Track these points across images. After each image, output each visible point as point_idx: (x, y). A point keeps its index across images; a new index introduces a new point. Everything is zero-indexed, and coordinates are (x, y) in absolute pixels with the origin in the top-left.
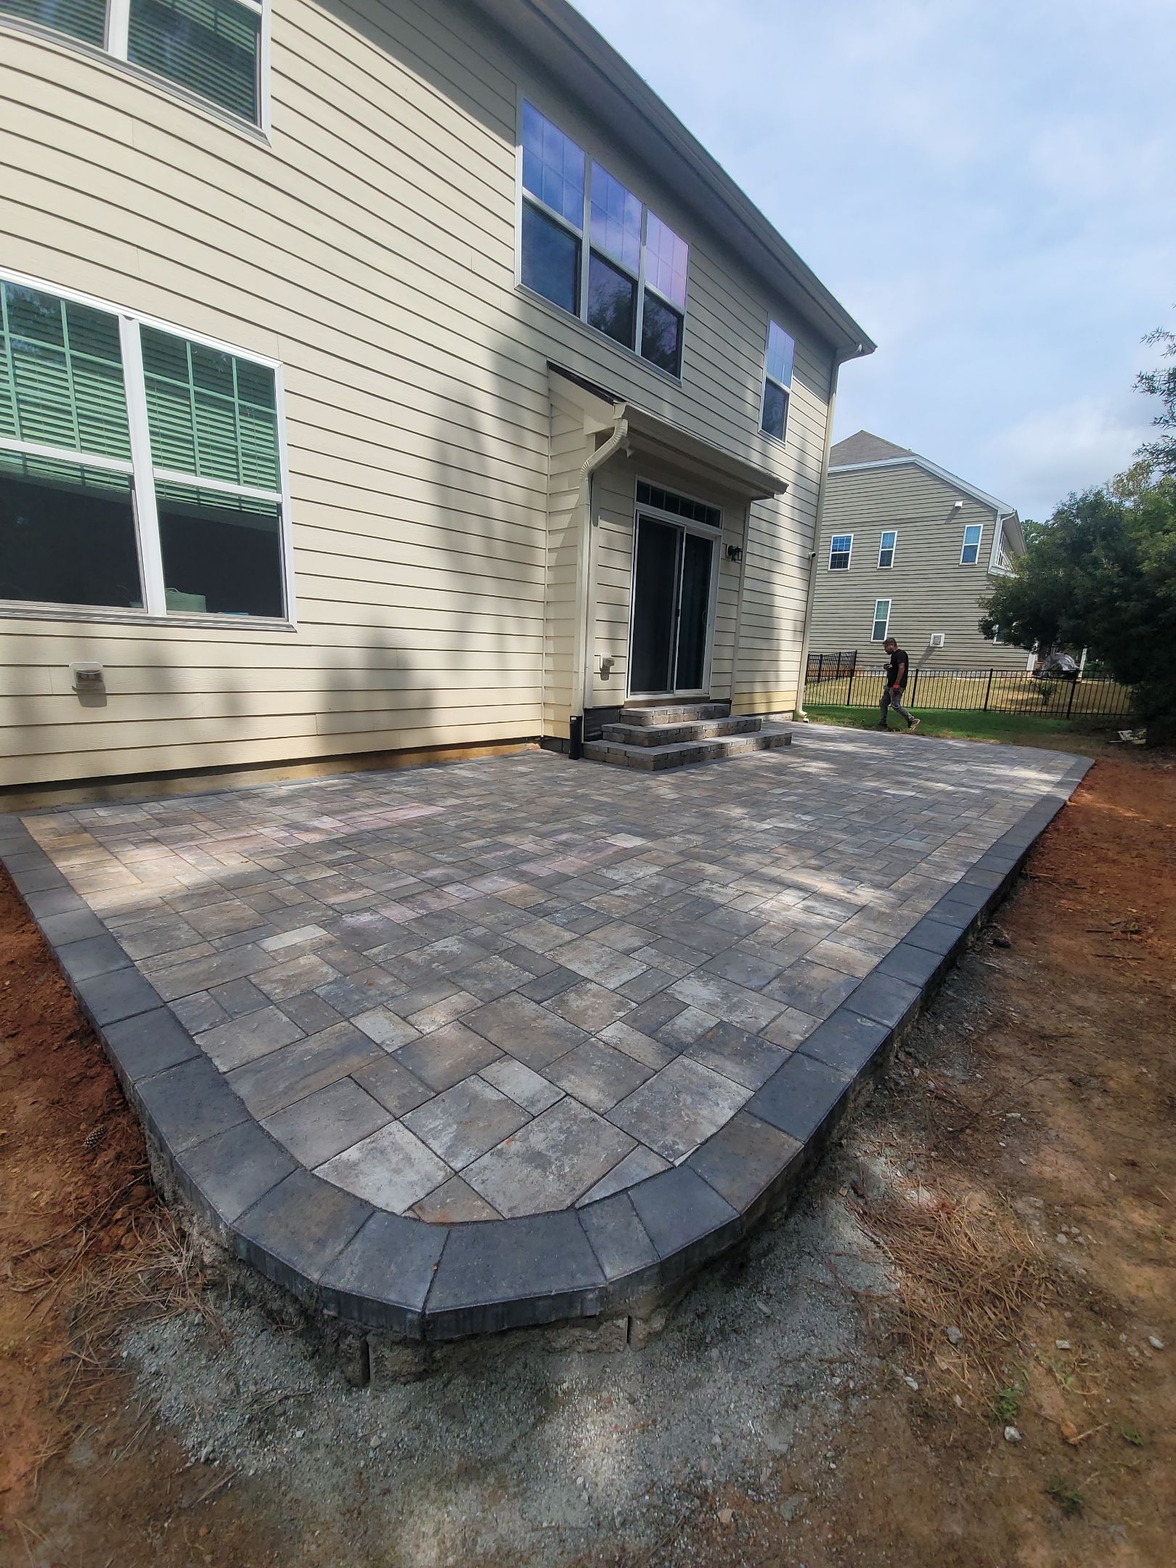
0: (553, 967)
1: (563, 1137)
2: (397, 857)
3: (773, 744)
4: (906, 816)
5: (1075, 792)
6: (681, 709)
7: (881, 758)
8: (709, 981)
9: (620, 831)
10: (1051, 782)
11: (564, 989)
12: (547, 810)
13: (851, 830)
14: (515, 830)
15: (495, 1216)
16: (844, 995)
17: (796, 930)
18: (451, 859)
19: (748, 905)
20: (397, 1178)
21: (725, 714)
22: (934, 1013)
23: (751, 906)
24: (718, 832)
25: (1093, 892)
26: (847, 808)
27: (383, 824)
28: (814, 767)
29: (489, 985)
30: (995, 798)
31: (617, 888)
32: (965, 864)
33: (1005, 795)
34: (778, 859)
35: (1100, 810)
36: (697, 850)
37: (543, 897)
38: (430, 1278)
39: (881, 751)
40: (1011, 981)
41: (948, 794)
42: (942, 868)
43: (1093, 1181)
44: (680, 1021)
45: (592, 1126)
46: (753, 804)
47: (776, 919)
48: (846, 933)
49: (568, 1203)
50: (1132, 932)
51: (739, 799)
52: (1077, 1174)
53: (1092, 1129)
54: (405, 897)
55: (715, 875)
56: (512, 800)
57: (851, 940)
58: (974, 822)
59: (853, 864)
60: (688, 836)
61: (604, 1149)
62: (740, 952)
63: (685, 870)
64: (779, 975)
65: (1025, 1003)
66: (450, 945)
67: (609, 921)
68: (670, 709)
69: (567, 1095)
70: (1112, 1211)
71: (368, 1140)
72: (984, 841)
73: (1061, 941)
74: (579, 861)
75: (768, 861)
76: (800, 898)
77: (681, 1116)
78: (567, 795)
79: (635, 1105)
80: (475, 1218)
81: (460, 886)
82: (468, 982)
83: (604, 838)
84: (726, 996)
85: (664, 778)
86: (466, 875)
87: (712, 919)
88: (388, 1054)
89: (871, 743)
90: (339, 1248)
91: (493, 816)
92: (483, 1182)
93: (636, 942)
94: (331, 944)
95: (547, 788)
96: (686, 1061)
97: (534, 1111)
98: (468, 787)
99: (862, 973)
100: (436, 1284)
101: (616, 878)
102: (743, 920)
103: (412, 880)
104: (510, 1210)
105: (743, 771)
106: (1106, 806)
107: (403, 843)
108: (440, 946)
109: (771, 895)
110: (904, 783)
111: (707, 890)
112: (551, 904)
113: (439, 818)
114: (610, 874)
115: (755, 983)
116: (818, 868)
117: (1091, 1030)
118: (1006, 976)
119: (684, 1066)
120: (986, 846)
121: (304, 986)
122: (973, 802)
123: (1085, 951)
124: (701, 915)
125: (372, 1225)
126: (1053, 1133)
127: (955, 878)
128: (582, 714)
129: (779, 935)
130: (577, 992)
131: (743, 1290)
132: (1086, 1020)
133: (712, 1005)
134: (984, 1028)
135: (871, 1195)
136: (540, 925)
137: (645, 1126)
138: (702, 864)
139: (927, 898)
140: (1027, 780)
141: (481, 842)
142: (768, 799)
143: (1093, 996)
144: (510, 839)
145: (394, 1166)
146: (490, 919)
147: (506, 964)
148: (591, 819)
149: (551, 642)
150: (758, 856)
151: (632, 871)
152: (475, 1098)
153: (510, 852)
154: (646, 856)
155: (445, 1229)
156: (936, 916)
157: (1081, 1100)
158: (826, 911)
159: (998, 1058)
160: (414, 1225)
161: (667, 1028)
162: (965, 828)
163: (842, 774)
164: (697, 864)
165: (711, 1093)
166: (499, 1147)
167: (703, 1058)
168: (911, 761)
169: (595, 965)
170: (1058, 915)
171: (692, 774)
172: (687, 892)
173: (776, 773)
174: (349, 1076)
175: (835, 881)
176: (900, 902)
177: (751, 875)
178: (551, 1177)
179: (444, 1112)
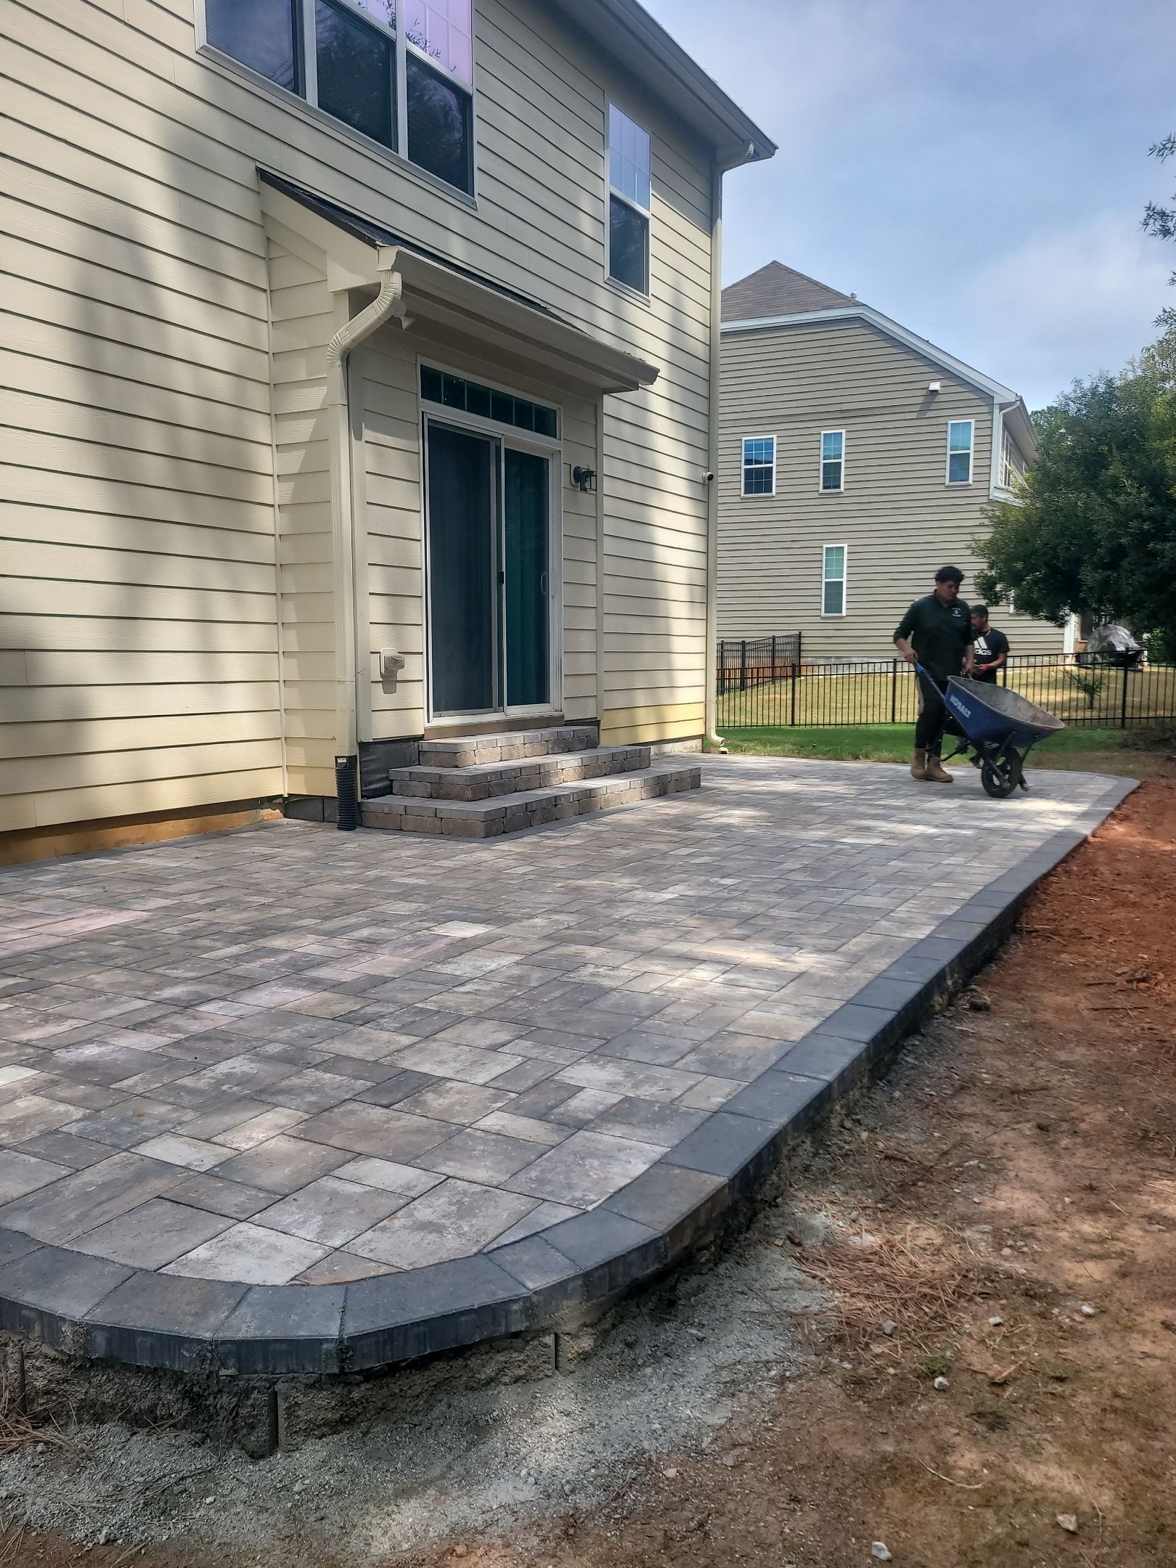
0: (395, 1072)
1: (453, 1208)
2: (100, 979)
3: (671, 787)
4: (866, 870)
5: (1103, 824)
6: (518, 737)
7: (838, 798)
8: (607, 1063)
9: (450, 919)
10: (1072, 813)
11: (418, 1089)
12: (326, 901)
13: (791, 891)
14: (282, 930)
15: (396, 1271)
16: (774, 1058)
17: (714, 1005)
18: (193, 974)
19: (651, 985)
20: (266, 1262)
21: (592, 743)
22: (889, 1082)
23: (652, 986)
24: (598, 908)
25: (1101, 943)
26: (784, 866)
27: (52, 941)
28: (735, 816)
29: (313, 1098)
30: (992, 838)
31: (462, 984)
32: (937, 917)
33: (1004, 833)
34: (687, 933)
35: (1131, 845)
36: (571, 932)
37: (356, 1003)
38: (339, 1317)
39: (839, 788)
40: (987, 1044)
41: (928, 838)
42: (907, 924)
43: (1047, 1206)
44: (574, 1103)
45: (487, 1195)
46: (647, 870)
47: (688, 995)
48: (779, 1002)
49: (474, 1250)
50: (1140, 981)
51: (625, 866)
52: (1032, 1203)
53: (1054, 1166)
54: (143, 1023)
55: (600, 958)
56: (260, 892)
57: (785, 1008)
58: (959, 870)
59: (791, 930)
60: (555, 917)
61: (504, 1210)
62: (643, 1032)
63: (558, 955)
64: (693, 1049)
65: (1000, 1065)
66: (240, 1065)
67: (459, 1019)
68: (501, 738)
69: (449, 1177)
70: (1061, 1225)
71: (215, 1241)
72: (965, 890)
73: (1053, 999)
74: (398, 959)
75: (673, 936)
76: (720, 971)
77: (589, 1176)
78: (351, 880)
79: (533, 1174)
80: (373, 1274)
81: (221, 1004)
82: (281, 1099)
83: (427, 929)
84: (629, 1074)
85: (504, 846)
86: (226, 991)
87: (602, 1004)
88: (202, 1172)
89: (825, 778)
90: (223, 1316)
91: (238, 916)
92: (371, 1251)
93: (503, 1037)
94: (54, 1083)
95: (313, 873)
96: (588, 1134)
97: (413, 1194)
98: (176, 881)
99: (796, 1036)
100: (347, 1318)
101: (458, 973)
102: (644, 1001)
103: (140, 1004)
104: (410, 1263)
105: (628, 828)
106: (1141, 839)
107: (102, 961)
108: (223, 1068)
109: (679, 972)
110: (868, 829)
111: (592, 975)
112: (369, 1010)
113: (145, 926)
114: (448, 969)
115: (664, 1059)
116: (743, 938)
117: (1069, 1081)
118: (981, 1039)
119: (586, 1138)
120: (967, 895)
121: (42, 1127)
122: (960, 846)
123: (1082, 1006)
124: (587, 1002)
125: (253, 1296)
126: (1012, 1174)
127: (922, 933)
128: (356, 752)
129: (693, 1011)
130: (434, 1091)
131: (673, 1324)
132: (1067, 1073)
133: (612, 1085)
134: (949, 1092)
135: (808, 1243)
136: (361, 1033)
137: (548, 1188)
138: (581, 947)
139: (883, 957)
140: (1039, 814)
141: (234, 950)
142: (669, 862)
143: (1081, 1050)
144: (279, 942)
145: (257, 1254)
146: (285, 1033)
147: (328, 1076)
148: (402, 908)
149: (292, 634)
150: (660, 931)
151: (479, 964)
152: (334, 1195)
153: (283, 957)
154: (496, 945)
155: (342, 1288)
156: (892, 974)
157: (1047, 1143)
158: (753, 982)
159: (961, 1117)
160: (303, 1289)
161: (561, 1110)
162: (945, 877)
163: (781, 822)
164: (573, 949)
165: (622, 1156)
166: (381, 1224)
167: (608, 1130)
168: (880, 799)
169: (453, 1064)
170: (1055, 971)
171: (549, 838)
172: (564, 979)
173: (680, 828)
174: (159, 1197)
175: (765, 950)
176: (848, 965)
177: (648, 953)
178: (450, 1236)
179: (300, 1208)
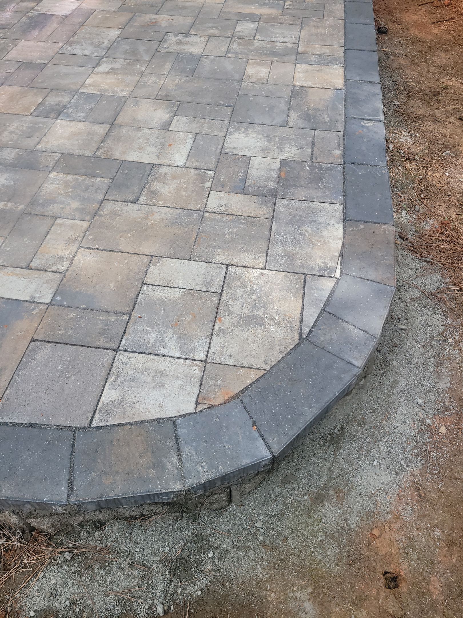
0: (116, 164)
1: (253, 297)
8: (247, 130)
11: (144, 180)
15: (261, 373)
16: (340, 107)
19: (220, 48)
20: (165, 391)
29: (77, 204)
31: (98, 65)
37: (37, 95)
38: (257, 435)
40: (401, 60)
45: (265, 280)
48: (306, 53)
49: (296, 337)
61: (287, 290)
62: (249, 95)
63: (142, 26)
64: (289, 107)
67: (122, 101)
71: (112, 379)
73: (410, 18)
77: (314, 244)
79: (279, 250)
80: (249, 382)
82: (53, 209)
84: (269, 139)
88: (49, 305)
90: (175, 460)
92: (230, 356)
96: (285, 202)
97: (215, 289)
100: (266, 436)
101: (86, 53)
104: (265, 362)
111: (178, 43)
112: (51, 100)
114: (77, 49)
115: (278, 119)
117: (453, 80)
118: (396, 56)
119: (286, 207)
123: (425, 21)
124: (194, 71)
125: (182, 431)
130: (156, 179)
132: (447, 74)
133: (265, 151)
134: (405, 100)
136: (62, 127)
137: (299, 262)
139: (335, 4)
145: (153, 384)
146: (5, 136)
147: (71, 177)
151: (95, 42)
152: (163, 304)
154: (92, 20)
155: (236, 401)
156: (351, 18)
158: (280, 37)
160: (212, 411)
161: (250, 182)
165: (319, 219)
166: (216, 327)
167: (293, 195)
169: (150, 149)
172: (162, 49)
174: (33, 340)
178: (271, 327)
179: (150, 324)
